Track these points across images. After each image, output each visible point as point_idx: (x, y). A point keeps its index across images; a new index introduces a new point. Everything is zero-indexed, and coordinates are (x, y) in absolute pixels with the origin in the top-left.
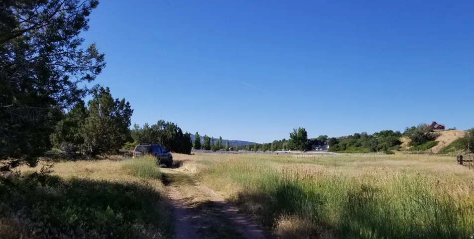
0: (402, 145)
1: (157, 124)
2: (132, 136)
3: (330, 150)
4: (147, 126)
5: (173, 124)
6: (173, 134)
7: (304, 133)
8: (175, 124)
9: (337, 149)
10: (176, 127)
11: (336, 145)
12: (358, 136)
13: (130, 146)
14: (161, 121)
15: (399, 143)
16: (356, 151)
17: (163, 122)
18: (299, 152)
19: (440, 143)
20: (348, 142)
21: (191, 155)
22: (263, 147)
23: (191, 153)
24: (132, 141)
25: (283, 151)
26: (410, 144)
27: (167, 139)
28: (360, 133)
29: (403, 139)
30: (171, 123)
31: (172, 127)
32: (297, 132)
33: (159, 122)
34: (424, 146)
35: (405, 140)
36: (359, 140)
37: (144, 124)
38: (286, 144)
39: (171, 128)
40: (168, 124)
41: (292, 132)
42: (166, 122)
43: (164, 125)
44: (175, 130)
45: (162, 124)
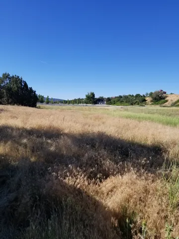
0: (147, 102)
1: (1, 76)
3: (107, 104)
6: (18, 87)
7: (93, 95)
9: (111, 104)
10: (22, 80)
11: (110, 101)
12: (121, 97)
15: (145, 100)
16: (121, 105)
17: (9, 75)
18: (91, 105)
19: (169, 101)
20: (116, 100)
21: (37, 108)
22: (73, 102)
23: (37, 105)
25: (82, 104)
26: (151, 101)
27: (13, 92)
28: (122, 95)
29: (147, 99)
30: (16, 76)
31: (17, 80)
32: (90, 94)
33: (4, 75)
34: (160, 102)
35: (148, 99)
36: (122, 99)
38: (83, 100)
40: (13, 77)
41: (87, 94)
42: (11, 75)
43: (9, 78)
44: (21, 83)
45: (7, 77)
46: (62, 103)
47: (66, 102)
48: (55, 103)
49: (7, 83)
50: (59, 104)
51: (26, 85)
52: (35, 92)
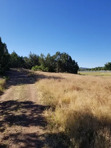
1: (55, 54)
2: (40, 61)
4: (49, 55)
5: (66, 53)
6: (65, 60)
7: (110, 64)
8: (67, 54)
10: (68, 56)
13: (37, 68)
14: (58, 52)
17: (60, 53)
18: (108, 71)
23: (78, 72)
24: (39, 65)
25: (102, 71)
27: (62, 63)
30: (64, 53)
37: (47, 54)
39: (64, 56)
40: (62, 53)
42: (61, 53)
43: (60, 55)
44: (67, 58)
45: (59, 54)
46: (88, 70)
47: (90, 70)
48: (83, 70)
49: (59, 58)
50: (86, 71)
51: (70, 58)
52: (77, 63)
